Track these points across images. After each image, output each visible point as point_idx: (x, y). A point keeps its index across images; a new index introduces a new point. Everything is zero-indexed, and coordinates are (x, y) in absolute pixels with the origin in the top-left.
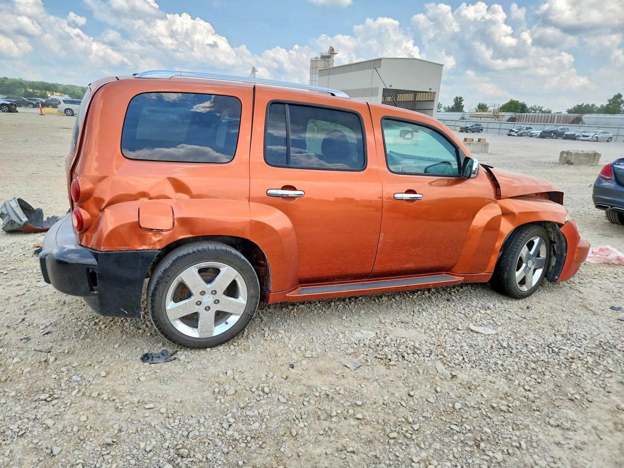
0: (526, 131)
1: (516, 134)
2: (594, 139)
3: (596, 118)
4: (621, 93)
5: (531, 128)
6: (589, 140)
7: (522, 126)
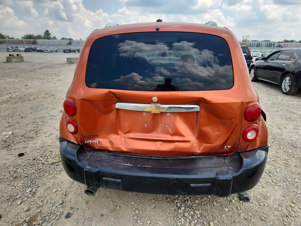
0: (16, 49)
1: (11, 51)
2: (51, 51)
3: (43, 41)
4: (48, 30)
5: (18, 47)
6: (48, 52)
7: (13, 46)
